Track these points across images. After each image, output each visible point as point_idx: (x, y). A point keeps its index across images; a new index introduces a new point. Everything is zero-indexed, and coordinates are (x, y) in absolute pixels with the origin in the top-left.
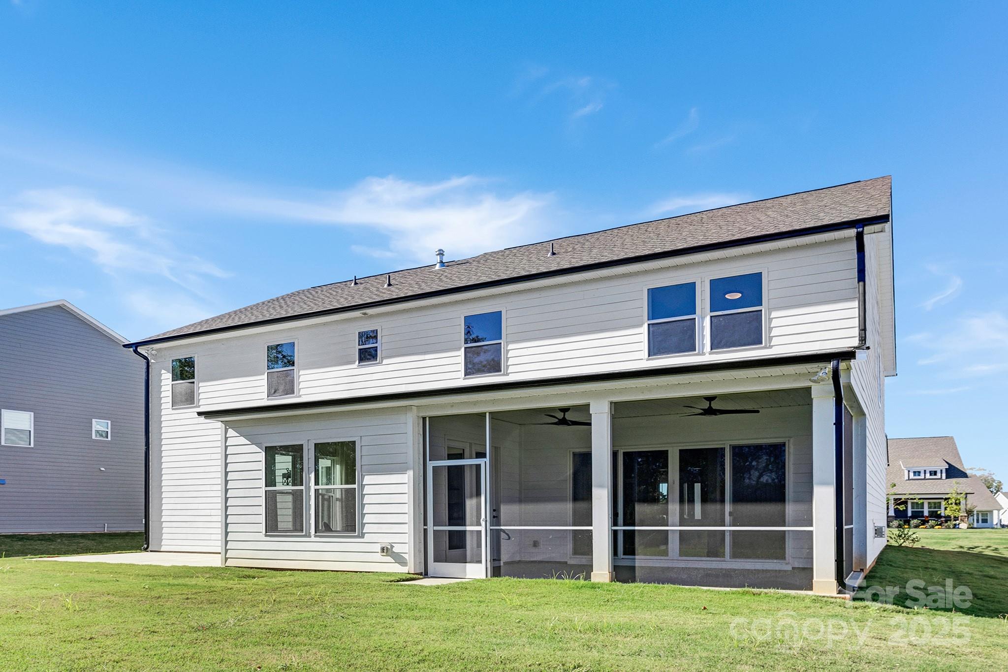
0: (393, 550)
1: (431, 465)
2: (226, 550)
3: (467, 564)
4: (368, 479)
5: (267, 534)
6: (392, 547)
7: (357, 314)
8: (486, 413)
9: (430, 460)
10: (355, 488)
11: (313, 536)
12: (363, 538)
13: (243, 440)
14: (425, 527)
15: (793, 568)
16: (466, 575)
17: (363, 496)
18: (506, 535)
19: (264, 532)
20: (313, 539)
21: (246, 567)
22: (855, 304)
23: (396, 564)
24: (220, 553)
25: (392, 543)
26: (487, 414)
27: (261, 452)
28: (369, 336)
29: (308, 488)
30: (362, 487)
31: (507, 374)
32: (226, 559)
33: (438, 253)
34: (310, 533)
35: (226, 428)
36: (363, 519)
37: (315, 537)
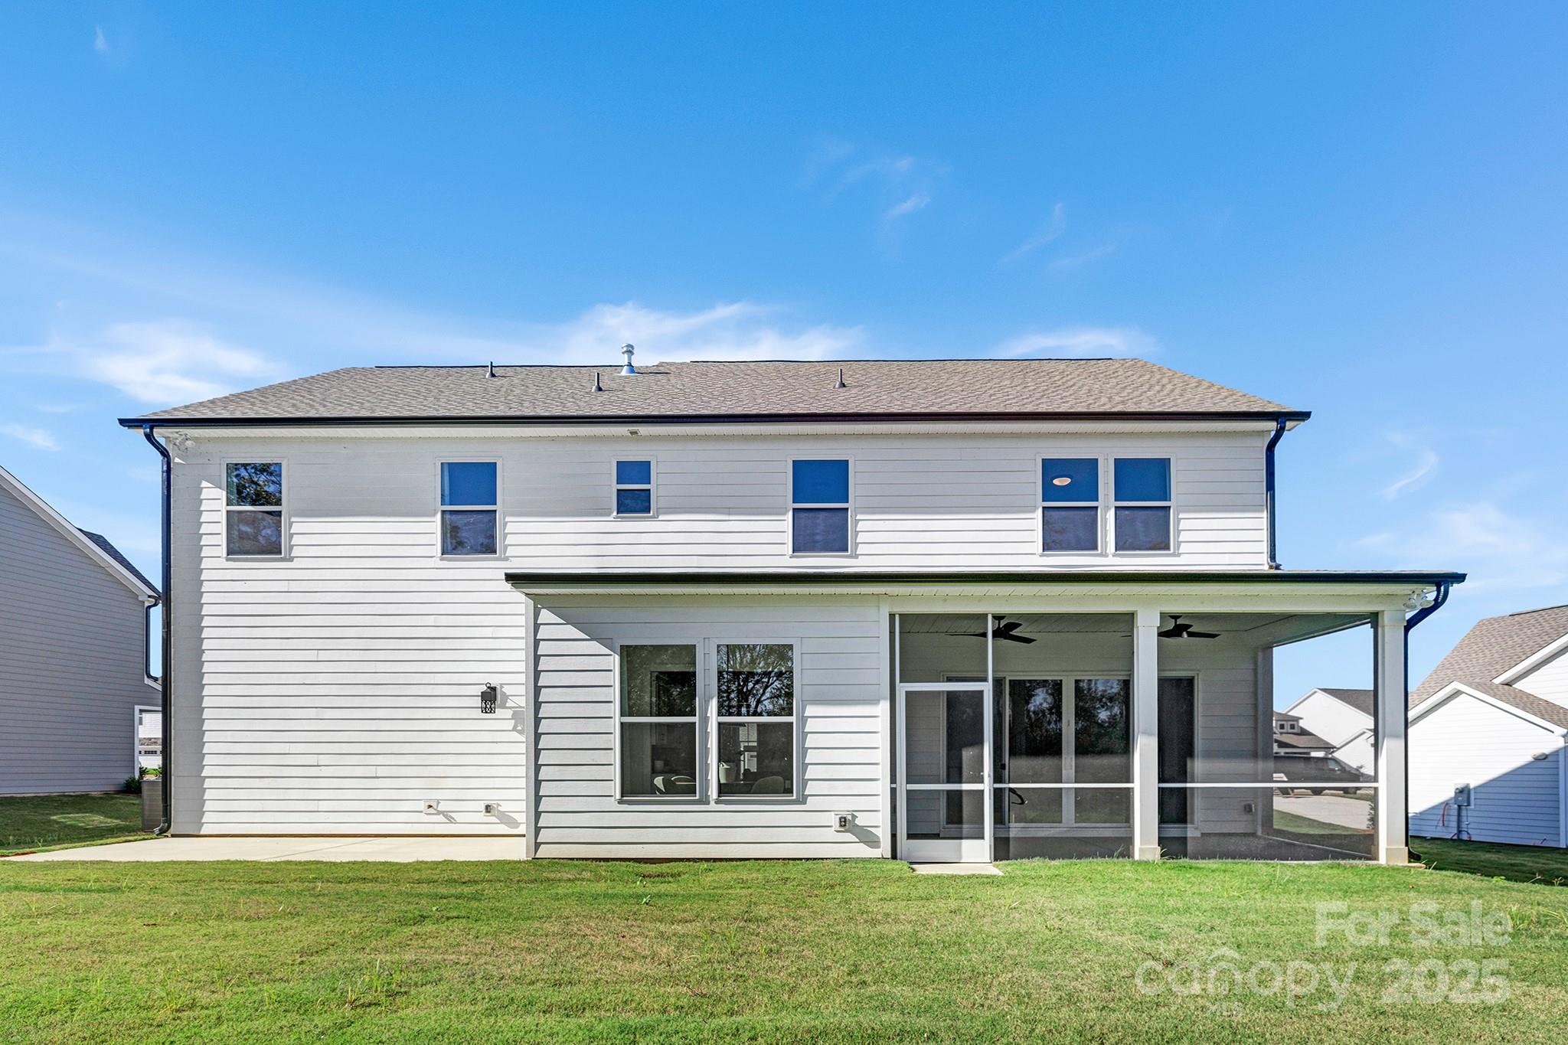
0: (856, 822)
1: (902, 688)
2: (537, 830)
3: (963, 841)
4: (810, 711)
5: (625, 798)
6: (854, 817)
7: (623, 430)
8: (987, 614)
9: (900, 682)
10: (792, 723)
11: (712, 803)
12: (805, 803)
13: (572, 632)
14: (894, 786)
15: (1202, 834)
16: (961, 858)
17: (804, 735)
18: (1018, 798)
19: (618, 796)
20: (713, 806)
21: (583, 859)
22: (1265, 514)
23: (862, 844)
24: (524, 836)
25: (854, 811)
26: (990, 618)
27: (611, 655)
28: (634, 471)
29: (705, 720)
30: (803, 720)
31: (856, 556)
32: (537, 845)
33: (625, 349)
34: (707, 796)
35: (535, 607)
36: (804, 772)
37: (716, 803)
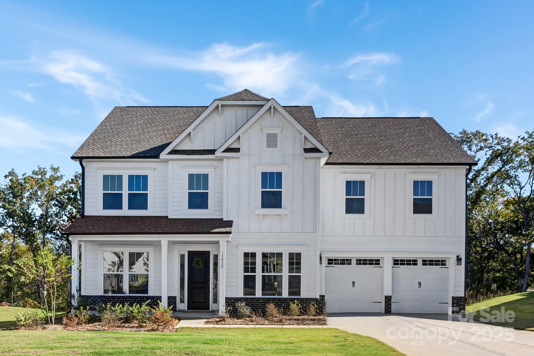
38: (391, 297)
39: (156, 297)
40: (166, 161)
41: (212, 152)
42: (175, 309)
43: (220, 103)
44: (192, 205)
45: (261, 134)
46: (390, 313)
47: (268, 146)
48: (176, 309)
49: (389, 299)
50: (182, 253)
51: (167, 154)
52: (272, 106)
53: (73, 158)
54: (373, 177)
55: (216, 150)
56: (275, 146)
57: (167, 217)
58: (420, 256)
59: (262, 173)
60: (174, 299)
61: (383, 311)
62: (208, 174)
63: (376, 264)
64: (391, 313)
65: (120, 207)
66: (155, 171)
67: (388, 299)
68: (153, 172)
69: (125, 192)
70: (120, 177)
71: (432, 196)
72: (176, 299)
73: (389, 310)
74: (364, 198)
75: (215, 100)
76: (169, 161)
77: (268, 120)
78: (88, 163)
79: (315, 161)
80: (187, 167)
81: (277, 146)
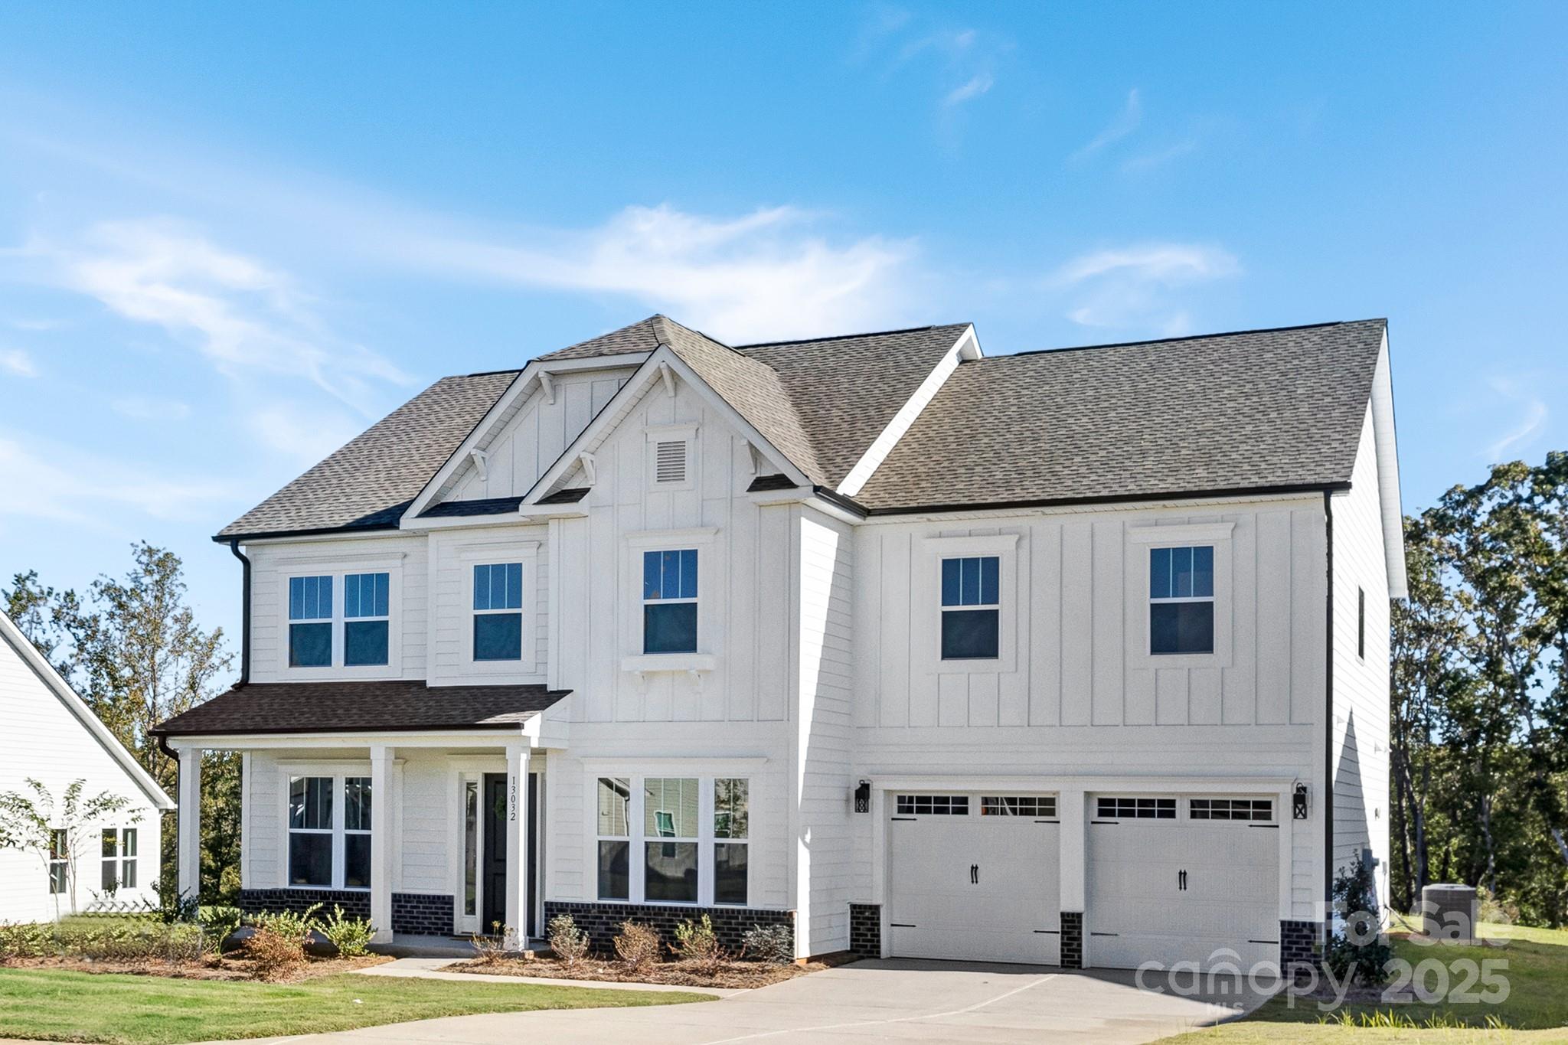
38: (1079, 915)
39: (405, 895)
40: (424, 534)
41: (511, 504)
42: (448, 929)
43: (541, 369)
44: (482, 652)
45: (644, 444)
46: (1076, 966)
47: (662, 478)
48: (452, 930)
49: (1073, 921)
50: (470, 778)
51: (416, 517)
52: (663, 366)
53: (219, 539)
54: (1025, 543)
55: (522, 498)
56: (680, 476)
57: (424, 682)
58: (1182, 790)
59: (646, 554)
60: (446, 903)
61: (1057, 960)
62: (521, 564)
63: (1042, 813)
64: (1080, 968)
65: (325, 660)
66: (406, 560)
67: (1071, 923)
68: (400, 565)
69: (338, 621)
70: (327, 581)
71: (1212, 594)
72: (452, 904)
73: (1073, 956)
74: (997, 611)
75: (529, 362)
76: (430, 534)
77: (662, 404)
78: (258, 550)
79: (788, 510)
80: (470, 546)
81: (685, 477)
